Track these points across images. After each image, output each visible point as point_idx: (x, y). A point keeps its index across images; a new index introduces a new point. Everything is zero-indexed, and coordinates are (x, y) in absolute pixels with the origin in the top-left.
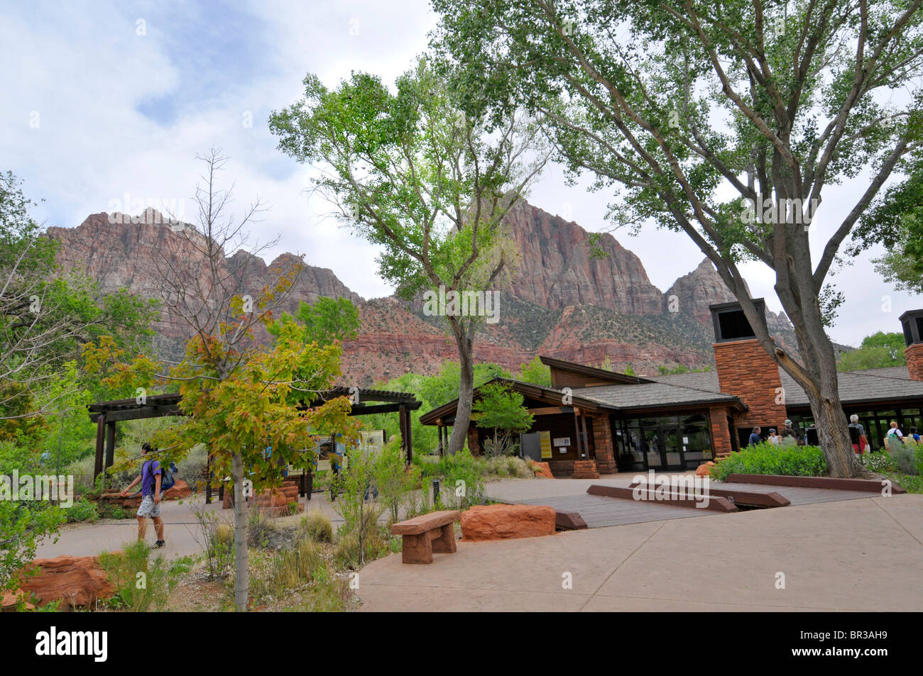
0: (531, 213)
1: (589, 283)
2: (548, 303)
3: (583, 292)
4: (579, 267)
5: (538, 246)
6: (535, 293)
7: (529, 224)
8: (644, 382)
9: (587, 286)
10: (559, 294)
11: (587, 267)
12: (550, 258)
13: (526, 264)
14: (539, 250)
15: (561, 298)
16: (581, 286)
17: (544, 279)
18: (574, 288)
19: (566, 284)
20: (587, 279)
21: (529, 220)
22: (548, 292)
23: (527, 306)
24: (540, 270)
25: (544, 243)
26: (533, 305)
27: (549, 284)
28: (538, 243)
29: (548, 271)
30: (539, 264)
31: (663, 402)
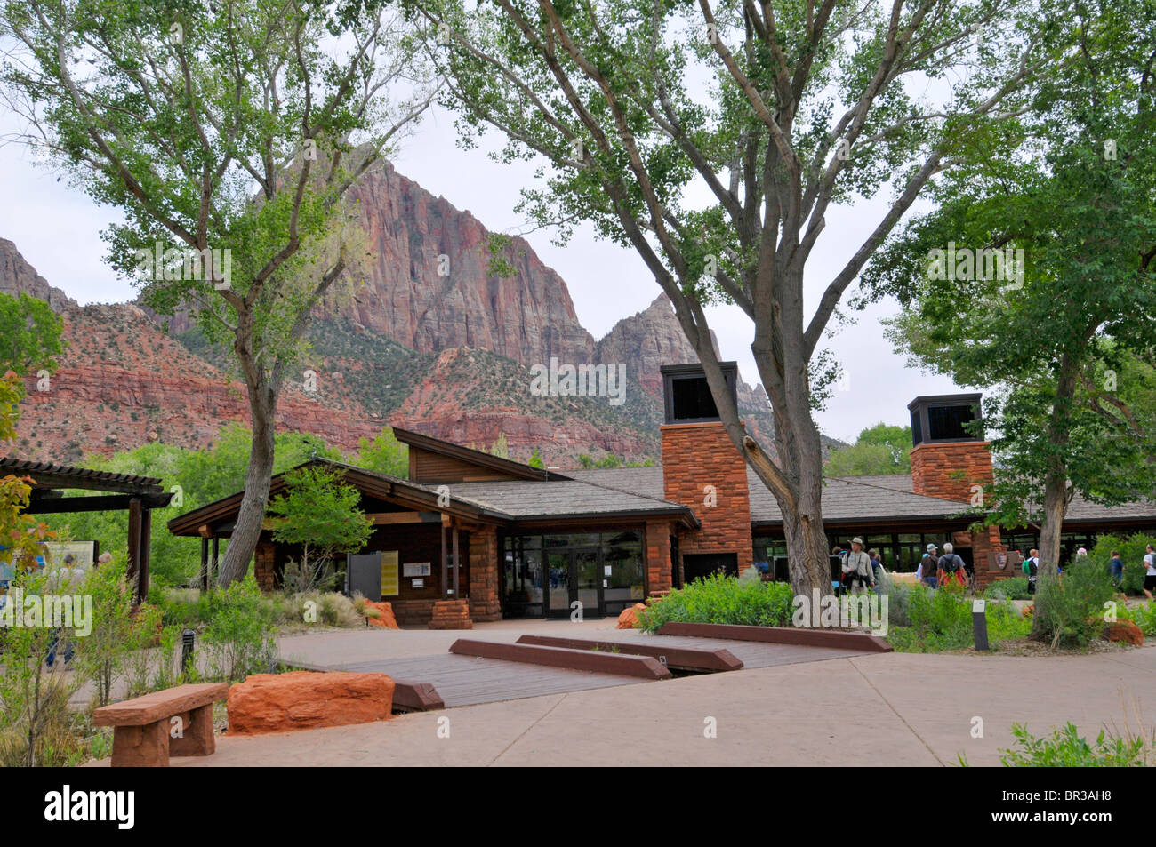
0: (397, 187)
1: (483, 314)
2: (415, 340)
3: (472, 328)
4: (470, 285)
5: (406, 243)
6: (394, 323)
7: (394, 203)
8: (554, 477)
9: (481, 318)
10: (435, 326)
11: (483, 287)
12: (425, 267)
13: (383, 272)
14: (407, 250)
15: (436, 334)
16: (471, 319)
17: (412, 301)
18: (459, 321)
19: (447, 312)
20: (482, 307)
21: (394, 200)
22: (417, 322)
23: (379, 343)
24: (406, 284)
25: (416, 240)
26: (389, 342)
27: (419, 309)
28: (406, 239)
29: (420, 287)
30: (406, 274)
31: (580, 510)
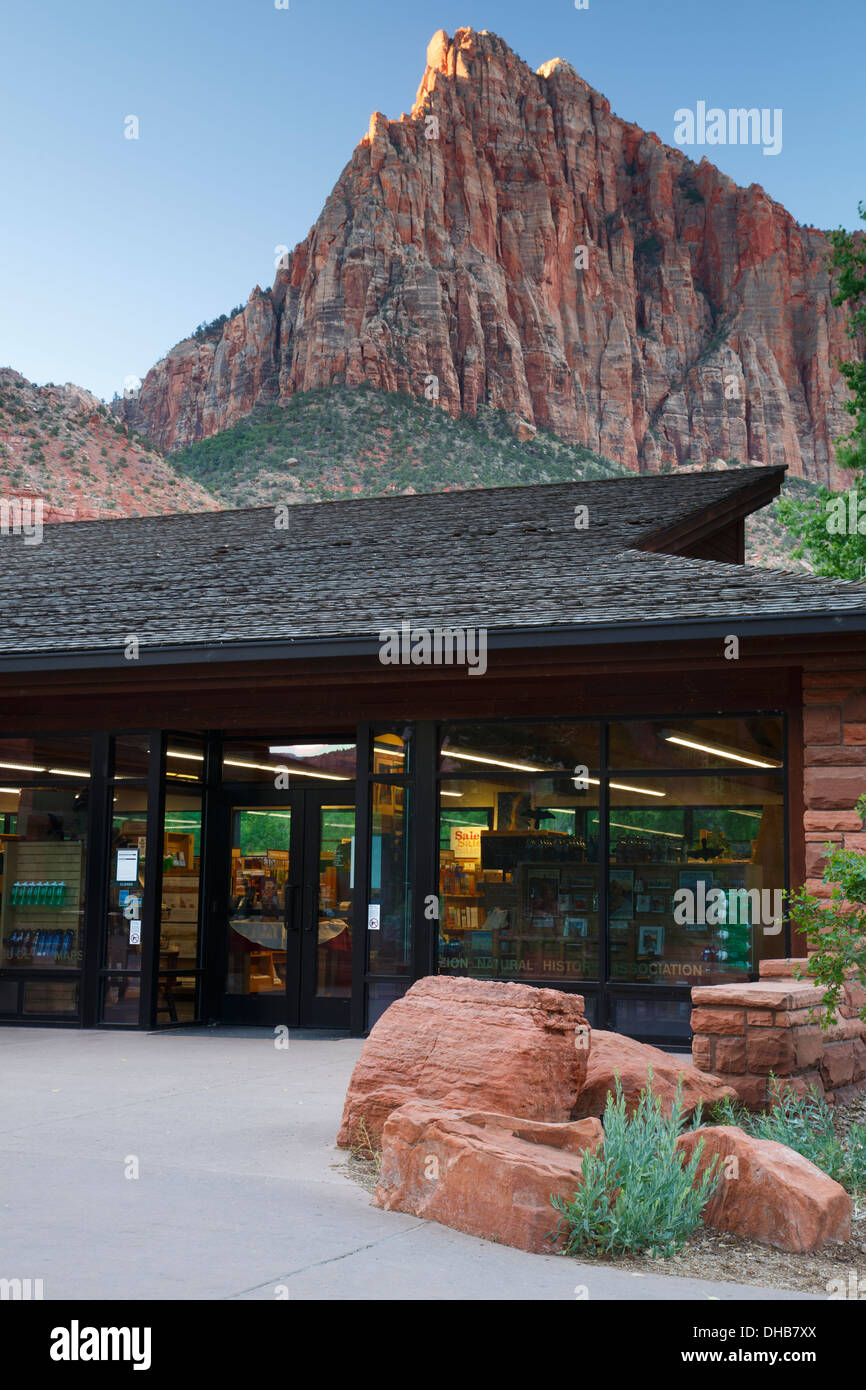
0: (616, 147)
1: (783, 398)
2: (641, 455)
3: (760, 427)
4: (757, 341)
5: (629, 261)
6: (601, 420)
7: (607, 180)
9: (778, 407)
10: (682, 426)
11: (784, 343)
12: (665, 309)
13: (581, 319)
14: (630, 275)
15: (686, 440)
16: (758, 409)
17: (636, 375)
18: (732, 413)
19: (708, 397)
20: (781, 385)
21: (608, 171)
22: (646, 418)
23: (563, 457)
24: (624, 343)
25: (649, 251)
26: (586, 457)
27: (652, 391)
28: (630, 252)
29: (654, 348)
30: (626, 321)
